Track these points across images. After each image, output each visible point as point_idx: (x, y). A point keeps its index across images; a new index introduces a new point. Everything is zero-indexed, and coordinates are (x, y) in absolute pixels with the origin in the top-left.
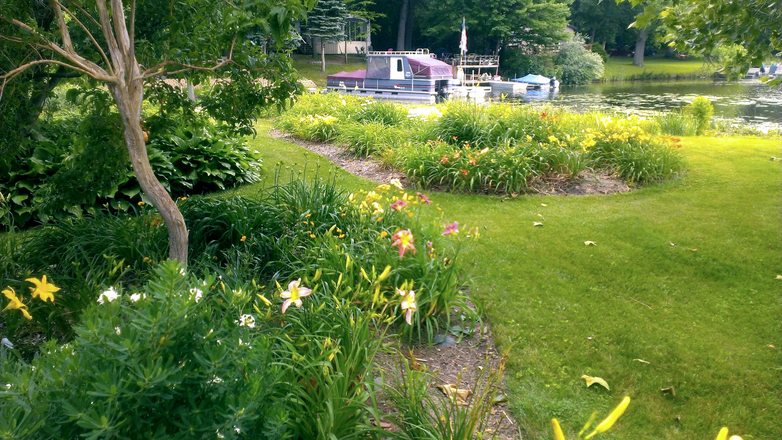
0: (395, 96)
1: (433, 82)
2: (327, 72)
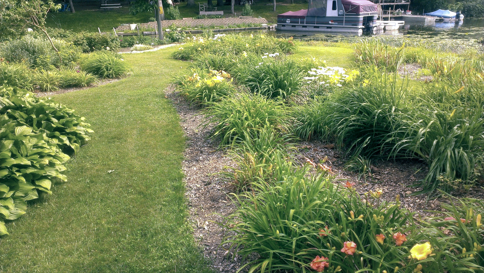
0: (329, 30)
1: (361, 17)
2: (277, 11)
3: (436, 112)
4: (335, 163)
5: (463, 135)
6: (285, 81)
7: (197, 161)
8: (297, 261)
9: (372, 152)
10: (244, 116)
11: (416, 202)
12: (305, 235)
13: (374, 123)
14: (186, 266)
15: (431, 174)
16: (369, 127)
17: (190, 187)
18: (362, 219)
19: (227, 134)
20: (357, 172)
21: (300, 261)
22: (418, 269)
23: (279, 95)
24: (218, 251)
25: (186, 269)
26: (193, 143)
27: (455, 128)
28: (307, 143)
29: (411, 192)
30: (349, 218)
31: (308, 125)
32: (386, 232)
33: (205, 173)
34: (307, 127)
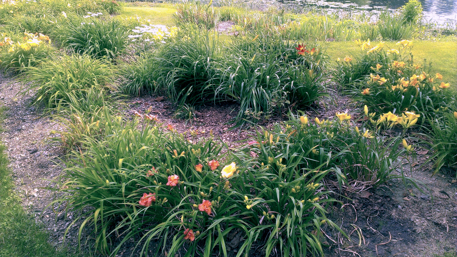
3: (241, 58)
4: (165, 113)
5: (262, 76)
6: (110, 40)
7: (20, 130)
8: (129, 203)
9: (195, 99)
10: (68, 78)
11: (231, 136)
12: (133, 178)
13: (194, 73)
14: (16, 235)
15: (242, 111)
16: (190, 78)
17: (14, 158)
18: (183, 155)
19: (51, 98)
20: (184, 119)
21: (131, 202)
22: (227, 185)
23: (106, 54)
24: (52, 213)
25: (16, 238)
26: (13, 112)
27: (256, 70)
28: (138, 99)
29: (227, 128)
30: (173, 156)
31: (137, 81)
32: (204, 161)
33: (30, 142)
34: (136, 83)
